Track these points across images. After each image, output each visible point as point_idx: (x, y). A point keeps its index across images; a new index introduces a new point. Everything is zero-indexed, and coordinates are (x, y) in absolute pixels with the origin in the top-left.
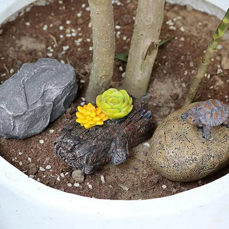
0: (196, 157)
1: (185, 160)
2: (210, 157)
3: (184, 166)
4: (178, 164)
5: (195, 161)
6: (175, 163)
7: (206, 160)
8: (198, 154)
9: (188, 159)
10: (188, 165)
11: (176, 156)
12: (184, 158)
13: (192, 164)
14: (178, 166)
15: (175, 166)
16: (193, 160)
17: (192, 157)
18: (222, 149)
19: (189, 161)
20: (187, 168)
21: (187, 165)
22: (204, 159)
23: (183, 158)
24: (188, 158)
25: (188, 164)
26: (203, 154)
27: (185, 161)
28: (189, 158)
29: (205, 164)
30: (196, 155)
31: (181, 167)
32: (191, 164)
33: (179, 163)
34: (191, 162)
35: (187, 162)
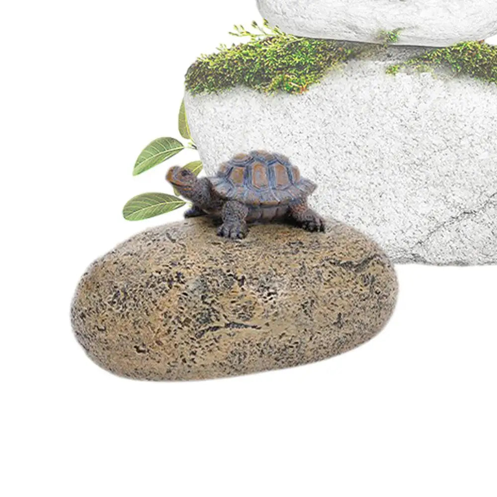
0: (182, 271)
1: (146, 281)
2: (229, 278)
3: (142, 300)
4: (126, 293)
5: (179, 284)
6: (117, 289)
7: (216, 287)
8: (189, 266)
9: (155, 277)
10: (154, 296)
11: (122, 271)
12: (145, 274)
13: (167, 291)
14: (124, 299)
15: (115, 300)
16: (172, 279)
17: (168, 271)
18: (275, 266)
19: (159, 283)
20: (152, 305)
21: (150, 294)
22: (211, 282)
23: (143, 273)
24: (157, 275)
25: (153, 293)
26: (207, 265)
27: (147, 284)
28: (160, 273)
29: (213, 302)
30: (184, 266)
31: (133, 302)
32: (164, 292)
33: (127, 291)
34: (165, 288)
35: (153, 286)
